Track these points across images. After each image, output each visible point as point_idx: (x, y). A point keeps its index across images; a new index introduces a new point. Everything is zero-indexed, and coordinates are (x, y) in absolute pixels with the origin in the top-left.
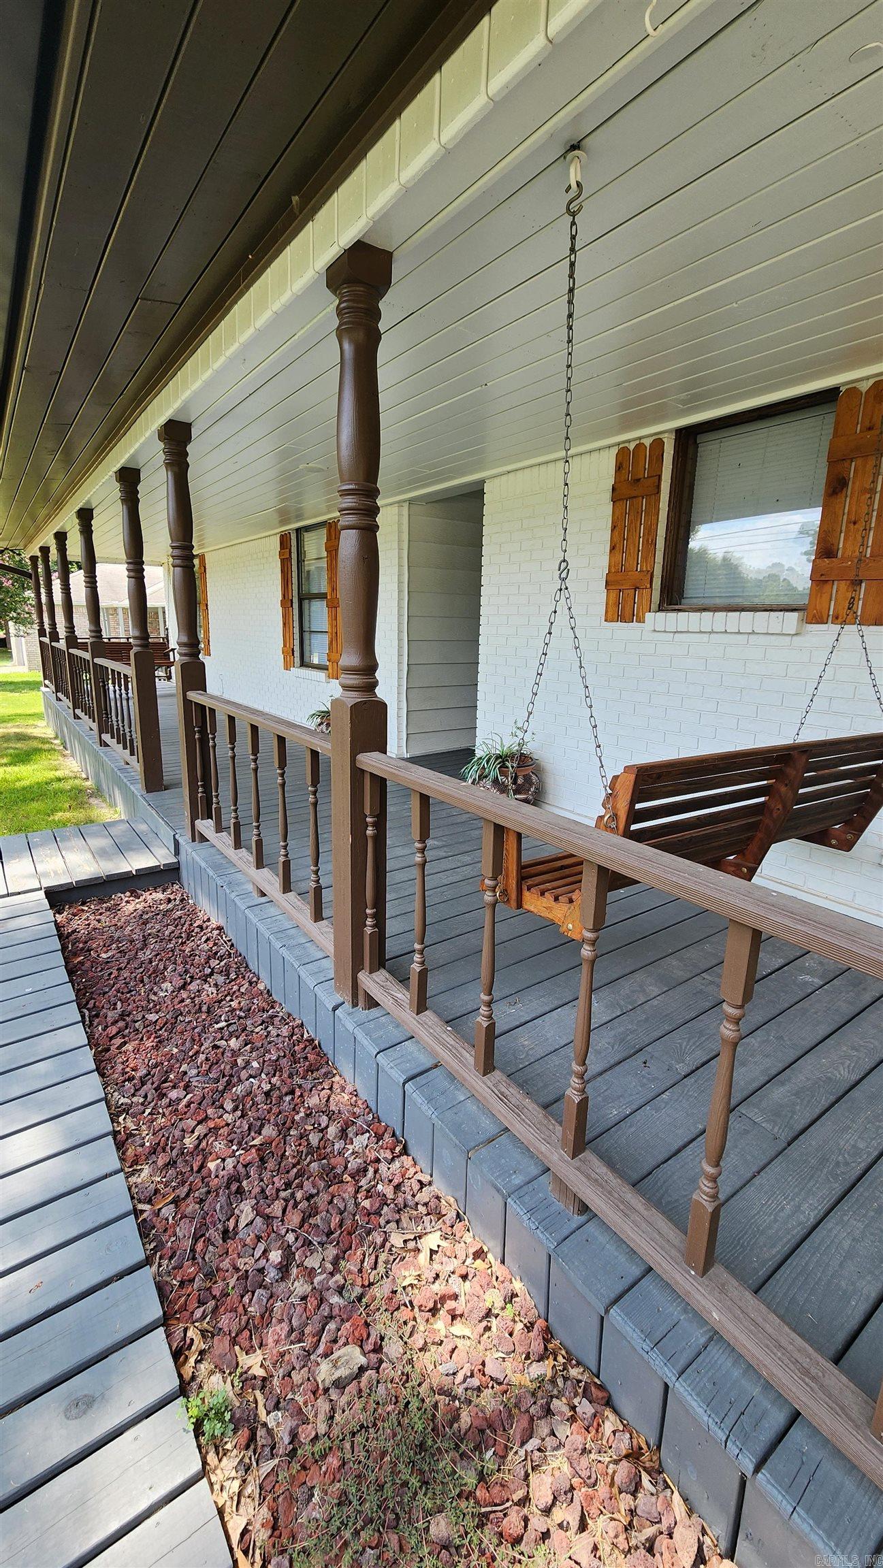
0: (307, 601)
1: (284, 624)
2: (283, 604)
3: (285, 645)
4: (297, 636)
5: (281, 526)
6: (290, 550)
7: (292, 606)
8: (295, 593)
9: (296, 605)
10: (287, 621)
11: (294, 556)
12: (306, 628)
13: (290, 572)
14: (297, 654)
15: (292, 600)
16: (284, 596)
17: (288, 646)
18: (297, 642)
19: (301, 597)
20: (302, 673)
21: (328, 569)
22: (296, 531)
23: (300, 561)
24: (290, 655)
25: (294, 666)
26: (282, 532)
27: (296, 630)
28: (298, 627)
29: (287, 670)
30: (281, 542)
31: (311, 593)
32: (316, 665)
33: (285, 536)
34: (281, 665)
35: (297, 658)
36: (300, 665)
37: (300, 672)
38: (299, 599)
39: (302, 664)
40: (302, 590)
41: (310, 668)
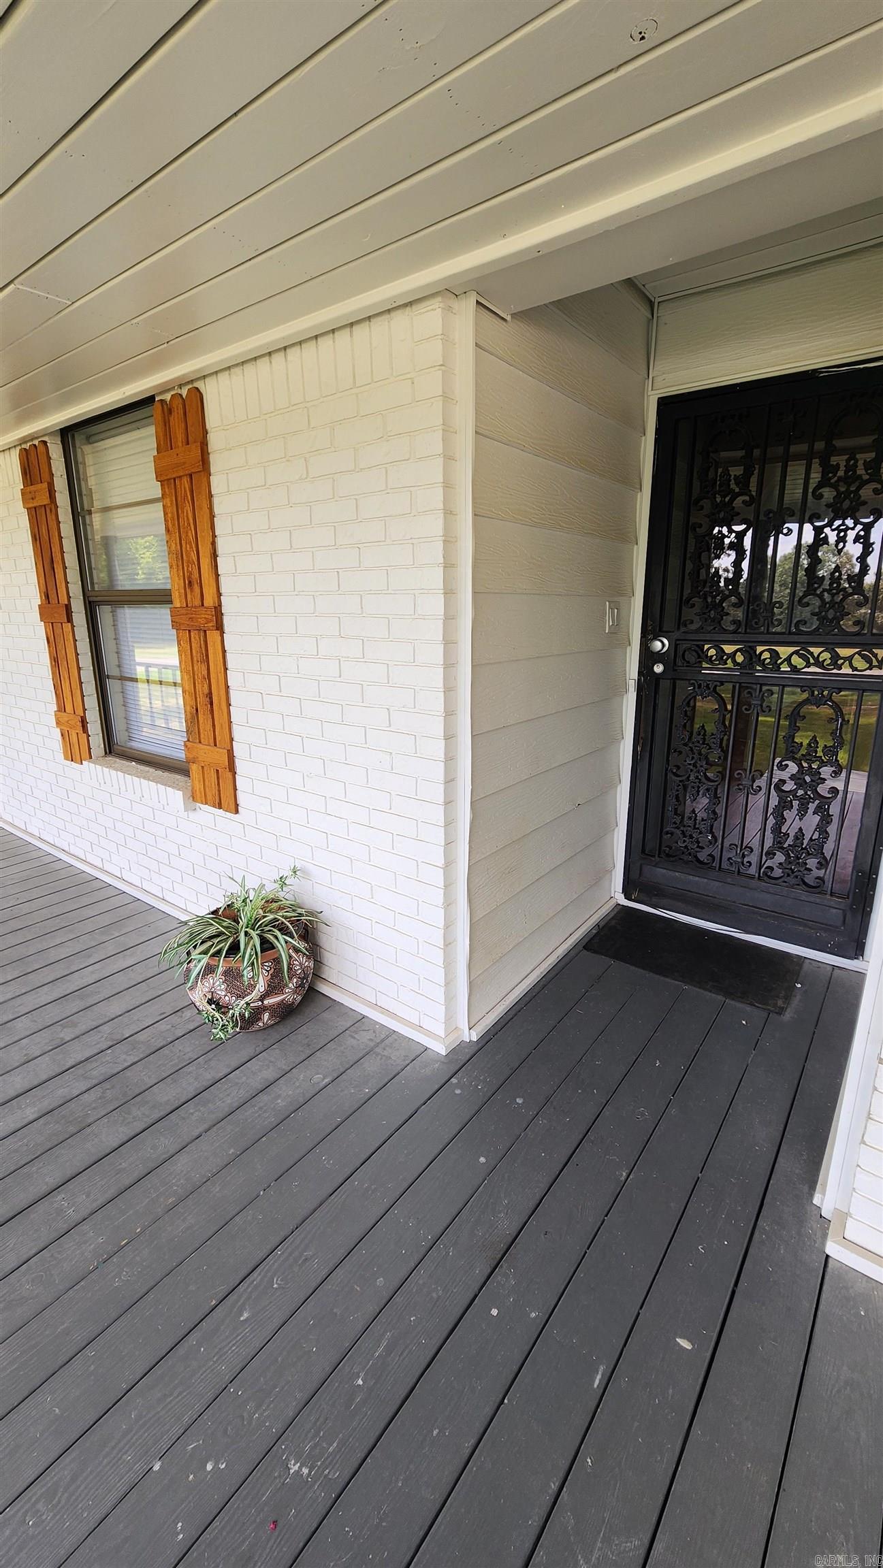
0: (107, 609)
1: (55, 661)
2: (45, 614)
3: (61, 708)
4: (90, 688)
6: (52, 484)
7: (70, 620)
8: (76, 589)
9: (80, 617)
10: (61, 654)
11: (63, 499)
12: (112, 671)
13: (55, 540)
14: (95, 727)
15: (68, 608)
16: (46, 596)
17: (69, 708)
18: (92, 702)
19: (91, 599)
20: (113, 772)
21: (168, 530)
22: (62, 430)
23: (79, 515)
24: (77, 733)
25: (91, 757)
26: (24, 437)
27: (88, 675)
28: (92, 668)
29: (72, 761)
30: (24, 463)
31: (120, 588)
32: (148, 757)
33: (35, 445)
34: (60, 756)
35: (97, 736)
36: (106, 753)
37: (108, 769)
38: (87, 602)
39: (110, 752)
40: (92, 584)
41: (133, 763)
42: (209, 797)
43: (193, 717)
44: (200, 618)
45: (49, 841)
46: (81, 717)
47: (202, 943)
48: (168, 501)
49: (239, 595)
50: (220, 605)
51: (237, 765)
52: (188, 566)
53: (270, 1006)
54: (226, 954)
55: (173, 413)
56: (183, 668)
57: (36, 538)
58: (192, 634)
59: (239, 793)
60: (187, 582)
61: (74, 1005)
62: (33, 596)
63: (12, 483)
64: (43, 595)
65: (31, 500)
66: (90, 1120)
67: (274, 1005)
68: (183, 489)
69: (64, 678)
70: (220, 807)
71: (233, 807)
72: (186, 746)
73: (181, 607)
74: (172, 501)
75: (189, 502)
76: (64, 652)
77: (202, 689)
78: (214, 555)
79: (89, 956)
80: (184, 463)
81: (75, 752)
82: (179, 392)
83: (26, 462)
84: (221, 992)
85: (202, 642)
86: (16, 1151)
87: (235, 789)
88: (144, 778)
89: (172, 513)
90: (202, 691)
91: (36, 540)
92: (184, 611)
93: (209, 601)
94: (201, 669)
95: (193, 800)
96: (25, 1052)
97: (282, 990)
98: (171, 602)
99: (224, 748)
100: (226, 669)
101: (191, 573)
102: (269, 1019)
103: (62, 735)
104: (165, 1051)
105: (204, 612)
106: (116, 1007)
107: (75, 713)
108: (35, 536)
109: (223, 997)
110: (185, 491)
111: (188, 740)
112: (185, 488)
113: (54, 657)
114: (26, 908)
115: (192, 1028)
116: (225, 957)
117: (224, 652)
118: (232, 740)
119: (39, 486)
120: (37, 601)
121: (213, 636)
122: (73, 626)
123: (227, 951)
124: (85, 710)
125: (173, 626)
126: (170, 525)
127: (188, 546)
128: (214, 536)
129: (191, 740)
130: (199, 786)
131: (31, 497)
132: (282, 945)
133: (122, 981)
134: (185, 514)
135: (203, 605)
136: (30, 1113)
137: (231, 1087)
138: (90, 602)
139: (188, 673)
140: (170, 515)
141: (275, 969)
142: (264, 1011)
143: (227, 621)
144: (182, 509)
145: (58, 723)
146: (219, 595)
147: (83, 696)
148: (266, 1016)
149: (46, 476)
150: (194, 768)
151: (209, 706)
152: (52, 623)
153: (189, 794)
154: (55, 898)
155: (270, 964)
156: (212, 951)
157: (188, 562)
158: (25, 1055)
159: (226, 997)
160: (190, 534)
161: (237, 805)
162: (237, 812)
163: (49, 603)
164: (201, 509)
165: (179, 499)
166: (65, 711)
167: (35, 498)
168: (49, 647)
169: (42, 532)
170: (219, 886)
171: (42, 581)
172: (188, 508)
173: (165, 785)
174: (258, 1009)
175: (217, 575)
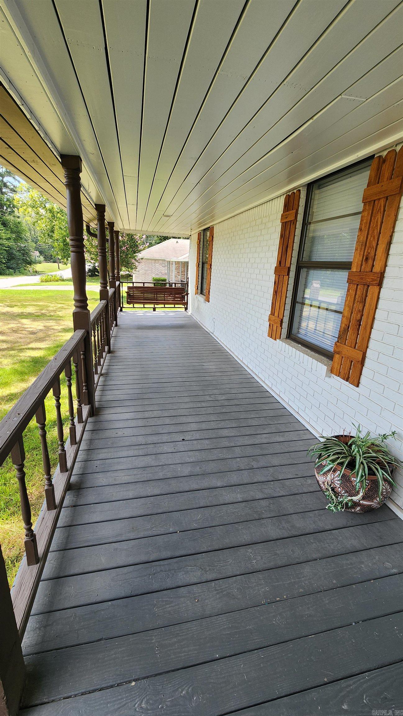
0: (305, 270)
1: (276, 292)
2: (277, 271)
3: (273, 313)
4: (288, 307)
5: (290, 181)
6: (297, 210)
7: (288, 274)
8: (294, 260)
9: (292, 274)
10: (279, 290)
11: (300, 217)
12: (299, 299)
13: (292, 237)
14: (285, 325)
15: (289, 268)
16: (280, 263)
17: (276, 314)
18: (287, 313)
19: (300, 265)
20: (291, 348)
21: (360, 229)
22: (308, 184)
23: (306, 224)
24: (277, 326)
25: (280, 338)
26: (290, 190)
27: (289, 301)
28: (291, 298)
29: (271, 338)
30: (286, 203)
31: (314, 260)
32: (307, 344)
33: (294, 192)
34: (266, 334)
35: (285, 329)
36: (287, 337)
37: (288, 346)
38: (298, 266)
39: (289, 337)
40: (302, 258)
41: (300, 345)
42: (342, 374)
43: (344, 330)
44: (369, 278)
45: (250, 368)
46: (281, 319)
47: (333, 455)
48: (366, 214)
49: (400, 266)
50: (384, 272)
51: (366, 361)
52: (368, 249)
53: (363, 505)
54: (346, 467)
55: (386, 162)
56: (347, 304)
57: (282, 236)
58: (359, 287)
59: (362, 377)
60: (364, 258)
61: (258, 451)
62: (273, 262)
63: (277, 211)
64: (278, 262)
65: (285, 219)
66: (264, 516)
67: (365, 505)
68: (379, 206)
69: (278, 300)
70: (347, 381)
71: (356, 383)
72: (336, 344)
73: (356, 272)
74: (368, 213)
75: (381, 213)
76: (281, 289)
77: (356, 316)
78: (390, 243)
79: (264, 429)
80: (386, 190)
81: (273, 334)
82: (395, 149)
83: (288, 200)
84: (337, 483)
85: (365, 291)
86: (233, 513)
87: (361, 374)
88: (306, 354)
89: (367, 220)
90: (356, 318)
91: (282, 237)
92: (358, 274)
93: (377, 269)
94: (359, 306)
95: (331, 372)
96: (238, 465)
97: (373, 500)
98: (350, 269)
99: (361, 351)
100: (376, 308)
101: (369, 253)
102: (359, 510)
103: (270, 325)
104: (298, 497)
105: (372, 275)
106: (275, 461)
107: (278, 317)
108: (282, 235)
109: (338, 488)
110: (380, 207)
111: (338, 342)
112: (380, 205)
113: (276, 291)
114: (240, 396)
115: (312, 491)
116: (345, 468)
117: (378, 298)
118: (367, 347)
119: (291, 212)
120: (274, 264)
121: (373, 290)
122: (289, 277)
123: (346, 465)
124: (283, 316)
125: (348, 281)
126: (363, 227)
127: (372, 238)
128: (393, 232)
129: (340, 342)
130: (336, 366)
131: (285, 217)
132: (380, 476)
133: (278, 448)
134: (376, 220)
135: (371, 271)
136: (239, 497)
137: (333, 539)
138: (299, 266)
139: (349, 307)
140: (365, 221)
141: (371, 486)
142: (358, 506)
143: (386, 281)
144: (375, 217)
145: (269, 320)
146: (386, 266)
147: (284, 310)
148: (358, 508)
149: (295, 207)
150: (337, 357)
151: (358, 326)
152: (279, 275)
153: (330, 369)
154: (252, 395)
155: (369, 482)
156: (339, 461)
157: (370, 247)
158: (238, 466)
159: (339, 489)
160: (375, 232)
161: (359, 383)
162: (358, 386)
163: (280, 266)
164: (389, 216)
165: (374, 212)
166: (274, 315)
167: (288, 217)
168: (275, 286)
169: (286, 233)
170: (333, 419)
171: (280, 256)
172: (379, 217)
173: (317, 361)
174: (356, 503)
175: (388, 254)
